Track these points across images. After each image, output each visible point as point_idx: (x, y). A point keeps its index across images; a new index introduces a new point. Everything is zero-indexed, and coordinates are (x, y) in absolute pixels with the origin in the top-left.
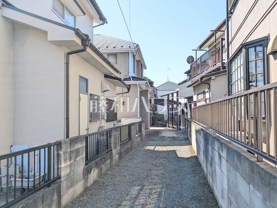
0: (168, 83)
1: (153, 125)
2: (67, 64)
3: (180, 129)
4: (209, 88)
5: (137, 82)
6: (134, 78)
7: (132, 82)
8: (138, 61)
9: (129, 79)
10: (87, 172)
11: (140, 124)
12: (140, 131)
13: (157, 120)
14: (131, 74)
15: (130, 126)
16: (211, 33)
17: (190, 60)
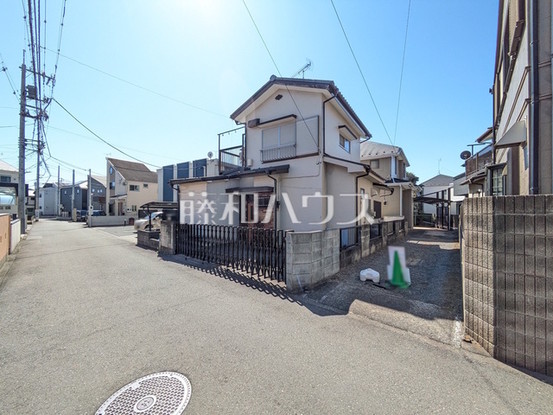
0: (440, 177)
1: (417, 225)
2: (357, 183)
3: (452, 230)
4: (483, 189)
5: (400, 184)
6: (397, 180)
7: (395, 184)
8: (400, 161)
9: (391, 181)
10: (371, 245)
11: (403, 222)
12: (403, 227)
13: (422, 219)
14: (394, 176)
15: (394, 222)
16: (487, 130)
17: (465, 155)
